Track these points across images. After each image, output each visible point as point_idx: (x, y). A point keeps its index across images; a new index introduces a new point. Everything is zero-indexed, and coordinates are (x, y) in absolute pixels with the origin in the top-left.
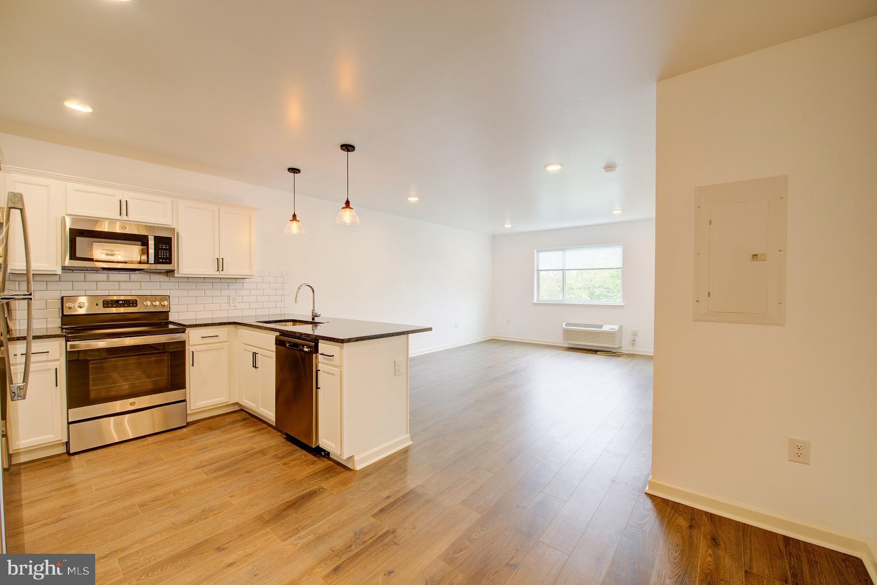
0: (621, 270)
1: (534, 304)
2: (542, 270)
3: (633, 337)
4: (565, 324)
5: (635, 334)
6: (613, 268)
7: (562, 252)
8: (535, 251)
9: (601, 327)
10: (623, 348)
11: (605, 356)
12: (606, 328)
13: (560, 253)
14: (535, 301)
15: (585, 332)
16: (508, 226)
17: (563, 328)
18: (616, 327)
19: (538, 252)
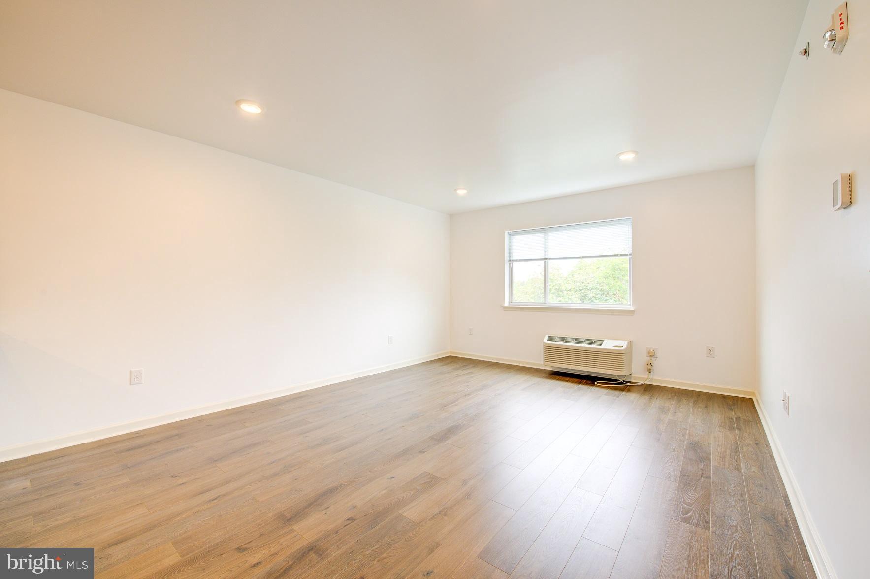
0: (627, 258)
1: (505, 307)
2: (516, 261)
3: (649, 358)
4: (546, 337)
5: (651, 355)
6: (617, 255)
7: (543, 234)
8: (506, 232)
9: (600, 342)
10: (633, 375)
11: (607, 390)
12: (608, 345)
13: (540, 236)
14: (506, 304)
15: (576, 350)
16: (462, 192)
17: (544, 343)
18: (624, 344)
19: (510, 234)
